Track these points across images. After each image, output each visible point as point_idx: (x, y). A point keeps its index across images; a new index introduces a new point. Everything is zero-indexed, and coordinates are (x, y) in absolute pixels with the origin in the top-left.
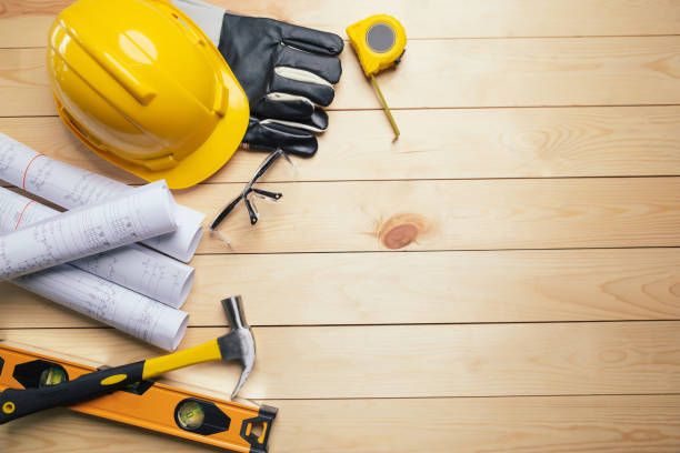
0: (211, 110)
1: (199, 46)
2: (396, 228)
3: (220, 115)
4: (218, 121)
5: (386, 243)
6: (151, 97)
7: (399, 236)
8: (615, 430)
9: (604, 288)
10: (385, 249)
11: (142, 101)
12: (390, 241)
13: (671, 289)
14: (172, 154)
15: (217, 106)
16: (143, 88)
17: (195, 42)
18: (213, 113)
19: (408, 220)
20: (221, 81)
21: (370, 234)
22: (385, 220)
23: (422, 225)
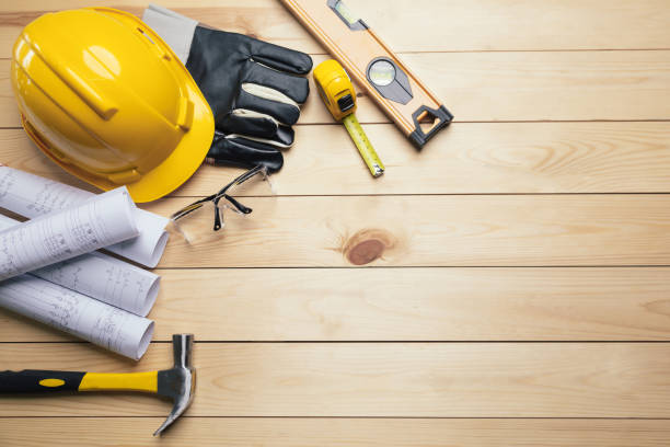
0: (175, 124)
1: (165, 61)
2: (361, 244)
3: (185, 130)
4: (182, 136)
5: (352, 259)
6: (113, 112)
7: (364, 252)
10: (351, 264)
11: (104, 116)
14: (135, 168)
15: (181, 121)
16: (105, 103)
17: (160, 57)
18: (177, 127)
19: (373, 236)
20: (186, 95)
21: (335, 250)
22: (351, 236)
23: (388, 242)
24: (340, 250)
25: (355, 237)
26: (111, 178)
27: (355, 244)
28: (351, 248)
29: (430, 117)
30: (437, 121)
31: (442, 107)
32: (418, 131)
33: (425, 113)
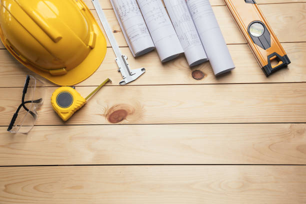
0: (87, 45)
1: (83, 11)
2: (114, 112)
3: (92, 48)
4: (90, 51)
5: (110, 120)
6: (60, 38)
7: (117, 116)
10: (110, 123)
11: (55, 40)
12: (112, 119)
13: (269, 147)
14: (65, 68)
15: (90, 44)
16: (56, 34)
17: (81, 9)
18: (88, 47)
19: (122, 107)
20: (93, 30)
21: (101, 115)
22: (110, 108)
23: (130, 111)
24: (104, 115)
25: (112, 108)
26: (51, 72)
27: (112, 112)
28: (110, 114)
29: (278, 59)
30: (281, 63)
31: (286, 56)
32: (269, 65)
33: (275, 56)
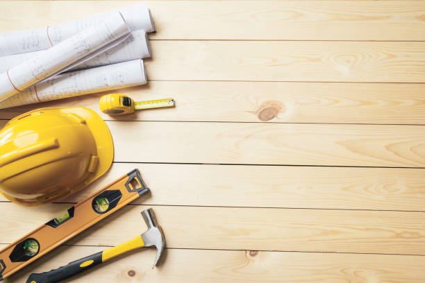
2: (265, 109)
5: (260, 118)
7: (268, 114)
8: (391, 231)
9: (388, 148)
10: (260, 121)
12: (262, 116)
19: (273, 105)
21: (250, 112)
22: (259, 104)
23: (281, 108)
24: (253, 112)
25: (262, 105)
27: (262, 109)
28: (260, 111)
